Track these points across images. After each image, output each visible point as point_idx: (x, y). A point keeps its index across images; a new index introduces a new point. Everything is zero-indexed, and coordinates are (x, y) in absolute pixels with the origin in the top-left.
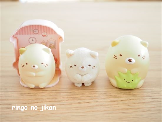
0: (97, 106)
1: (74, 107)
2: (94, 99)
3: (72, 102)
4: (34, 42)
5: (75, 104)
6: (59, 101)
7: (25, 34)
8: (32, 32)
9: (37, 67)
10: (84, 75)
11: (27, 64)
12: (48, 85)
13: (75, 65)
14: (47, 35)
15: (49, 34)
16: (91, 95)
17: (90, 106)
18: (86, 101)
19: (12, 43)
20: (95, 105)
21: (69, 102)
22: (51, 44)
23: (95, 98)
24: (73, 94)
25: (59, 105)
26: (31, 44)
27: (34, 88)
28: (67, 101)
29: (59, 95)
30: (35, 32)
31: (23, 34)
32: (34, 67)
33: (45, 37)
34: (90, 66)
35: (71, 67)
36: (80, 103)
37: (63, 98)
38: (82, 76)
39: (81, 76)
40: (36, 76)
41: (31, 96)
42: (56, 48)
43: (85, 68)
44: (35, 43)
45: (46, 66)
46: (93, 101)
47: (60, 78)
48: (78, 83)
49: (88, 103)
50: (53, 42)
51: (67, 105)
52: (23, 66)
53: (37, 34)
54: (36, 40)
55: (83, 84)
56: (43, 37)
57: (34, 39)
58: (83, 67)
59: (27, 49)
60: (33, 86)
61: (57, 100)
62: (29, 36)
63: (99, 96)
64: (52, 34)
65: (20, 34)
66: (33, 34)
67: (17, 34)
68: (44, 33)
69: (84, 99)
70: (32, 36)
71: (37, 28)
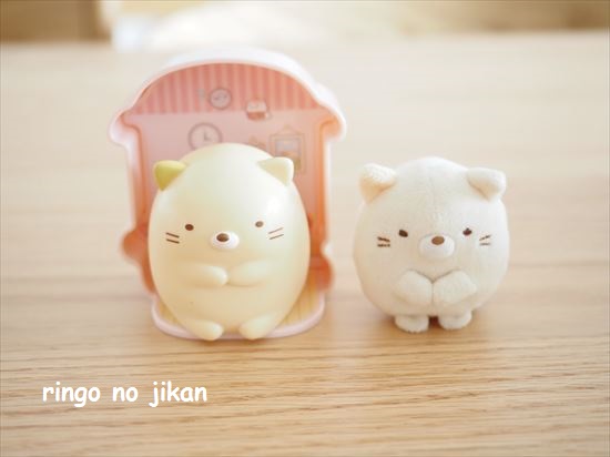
0: (516, 408)
1: (414, 417)
2: (496, 380)
3: (399, 393)
5: (415, 400)
6: (339, 391)
7: (174, 110)
8: (203, 103)
9: (234, 239)
10: (439, 277)
11: (189, 227)
13: (403, 234)
14: (267, 115)
15: (279, 107)
16: (477, 366)
17: (484, 411)
18: (459, 388)
19: (119, 145)
20: (509, 406)
21: (385, 395)
23: (500, 377)
24: (400, 361)
25: (338, 407)
28: (373, 390)
29: (336, 367)
30: (217, 99)
31: (163, 111)
32: (222, 238)
34: (468, 232)
35: (384, 242)
36: (434, 397)
38: (433, 281)
39: (426, 282)
40: (229, 284)
41: (212, 371)
43: (449, 243)
45: (275, 235)
46: (493, 387)
48: (413, 317)
49: (471, 398)
51: (379, 407)
52: (173, 238)
53: (225, 108)
54: (219, 134)
55: (434, 322)
56: (250, 121)
57: (210, 133)
58: (438, 241)
59: (187, 165)
60: (215, 331)
63: (515, 368)
64: (290, 105)
65: (151, 111)
66: (208, 110)
67: (138, 109)
68: (254, 104)
69: (451, 382)
70: (205, 116)
71: (225, 84)
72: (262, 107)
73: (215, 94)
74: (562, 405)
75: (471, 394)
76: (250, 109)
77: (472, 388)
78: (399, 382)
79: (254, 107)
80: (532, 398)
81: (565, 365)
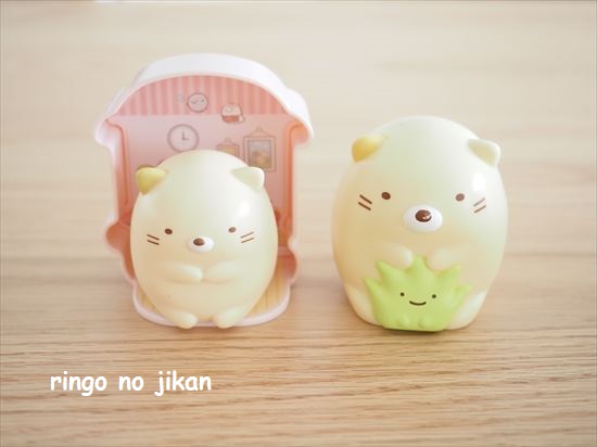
0: (457, 401)
1: (366, 408)
2: (440, 373)
3: (353, 385)
4: (191, 143)
5: (368, 392)
6: (301, 382)
7: (155, 112)
8: (182, 105)
11: (169, 232)
12: (247, 316)
14: (241, 119)
15: (252, 111)
16: (425, 358)
17: (428, 404)
18: (408, 381)
19: (103, 147)
20: (450, 399)
21: (340, 386)
22: (256, 154)
24: (355, 352)
25: (300, 397)
26: (179, 151)
27: (194, 329)
28: (331, 380)
29: (299, 357)
30: (194, 103)
31: (145, 112)
32: (198, 242)
33: (232, 127)
36: (385, 389)
37: (316, 367)
41: (187, 359)
42: (275, 170)
44: (194, 148)
46: (437, 380)
47: (292, 287)
49: (417, 391)
50: (266, 146)
51: (335, 398)
52: (154, 240)
53: (202, 111)
54: (197, 134)
56: (225, 124)
57: (189, 133)
60: (190, 321)
61: (290, 376)
62: (171, 120)
63: (458, 361)
65: (133, 112)
66: (187, 113)
67: (122, 111)
68: (229, 109)
69: (401, 374)
70: (183, 119)
71: (202, 89)
72: (236, 111)
73: (193, 99)
74: (498, 399)
75: (418, 387)
76: (225, 114)
77: (419, 381)
78: (355, 373)
79: (228, 112)
80: (471, 392)
81: (503, 359)
